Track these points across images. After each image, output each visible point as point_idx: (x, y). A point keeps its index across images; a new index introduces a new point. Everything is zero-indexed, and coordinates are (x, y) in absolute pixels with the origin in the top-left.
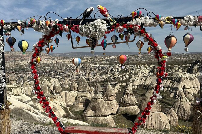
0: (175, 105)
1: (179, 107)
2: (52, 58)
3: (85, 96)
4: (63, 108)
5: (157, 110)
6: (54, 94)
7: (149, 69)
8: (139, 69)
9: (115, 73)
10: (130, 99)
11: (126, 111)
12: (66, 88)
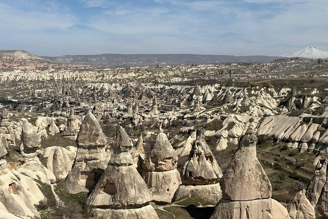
0: (314, 185)
1: (323, 189)
2: (53, 68)
3: (95, 159)
4: (39, 187)
5: (262, 193)
6: (23, 152)
7: (279, 98)
8: (254, 97)
9: (195, 106)
10: (204, 167)
11: (193, 196)
12: (73, 140)
